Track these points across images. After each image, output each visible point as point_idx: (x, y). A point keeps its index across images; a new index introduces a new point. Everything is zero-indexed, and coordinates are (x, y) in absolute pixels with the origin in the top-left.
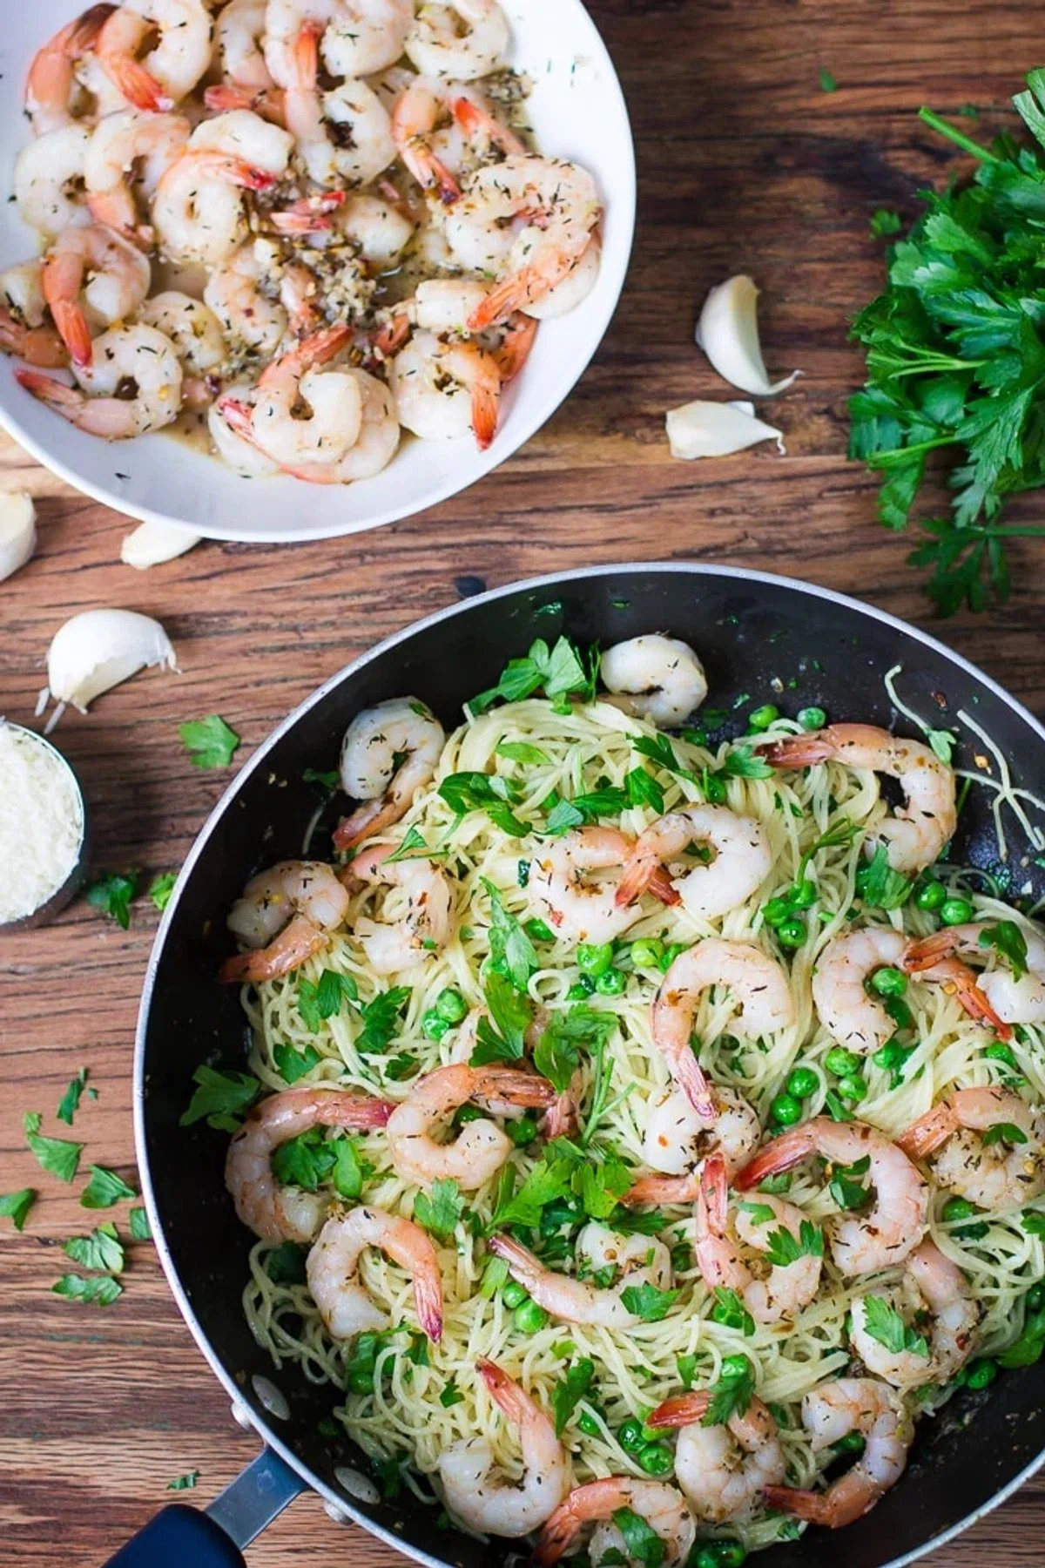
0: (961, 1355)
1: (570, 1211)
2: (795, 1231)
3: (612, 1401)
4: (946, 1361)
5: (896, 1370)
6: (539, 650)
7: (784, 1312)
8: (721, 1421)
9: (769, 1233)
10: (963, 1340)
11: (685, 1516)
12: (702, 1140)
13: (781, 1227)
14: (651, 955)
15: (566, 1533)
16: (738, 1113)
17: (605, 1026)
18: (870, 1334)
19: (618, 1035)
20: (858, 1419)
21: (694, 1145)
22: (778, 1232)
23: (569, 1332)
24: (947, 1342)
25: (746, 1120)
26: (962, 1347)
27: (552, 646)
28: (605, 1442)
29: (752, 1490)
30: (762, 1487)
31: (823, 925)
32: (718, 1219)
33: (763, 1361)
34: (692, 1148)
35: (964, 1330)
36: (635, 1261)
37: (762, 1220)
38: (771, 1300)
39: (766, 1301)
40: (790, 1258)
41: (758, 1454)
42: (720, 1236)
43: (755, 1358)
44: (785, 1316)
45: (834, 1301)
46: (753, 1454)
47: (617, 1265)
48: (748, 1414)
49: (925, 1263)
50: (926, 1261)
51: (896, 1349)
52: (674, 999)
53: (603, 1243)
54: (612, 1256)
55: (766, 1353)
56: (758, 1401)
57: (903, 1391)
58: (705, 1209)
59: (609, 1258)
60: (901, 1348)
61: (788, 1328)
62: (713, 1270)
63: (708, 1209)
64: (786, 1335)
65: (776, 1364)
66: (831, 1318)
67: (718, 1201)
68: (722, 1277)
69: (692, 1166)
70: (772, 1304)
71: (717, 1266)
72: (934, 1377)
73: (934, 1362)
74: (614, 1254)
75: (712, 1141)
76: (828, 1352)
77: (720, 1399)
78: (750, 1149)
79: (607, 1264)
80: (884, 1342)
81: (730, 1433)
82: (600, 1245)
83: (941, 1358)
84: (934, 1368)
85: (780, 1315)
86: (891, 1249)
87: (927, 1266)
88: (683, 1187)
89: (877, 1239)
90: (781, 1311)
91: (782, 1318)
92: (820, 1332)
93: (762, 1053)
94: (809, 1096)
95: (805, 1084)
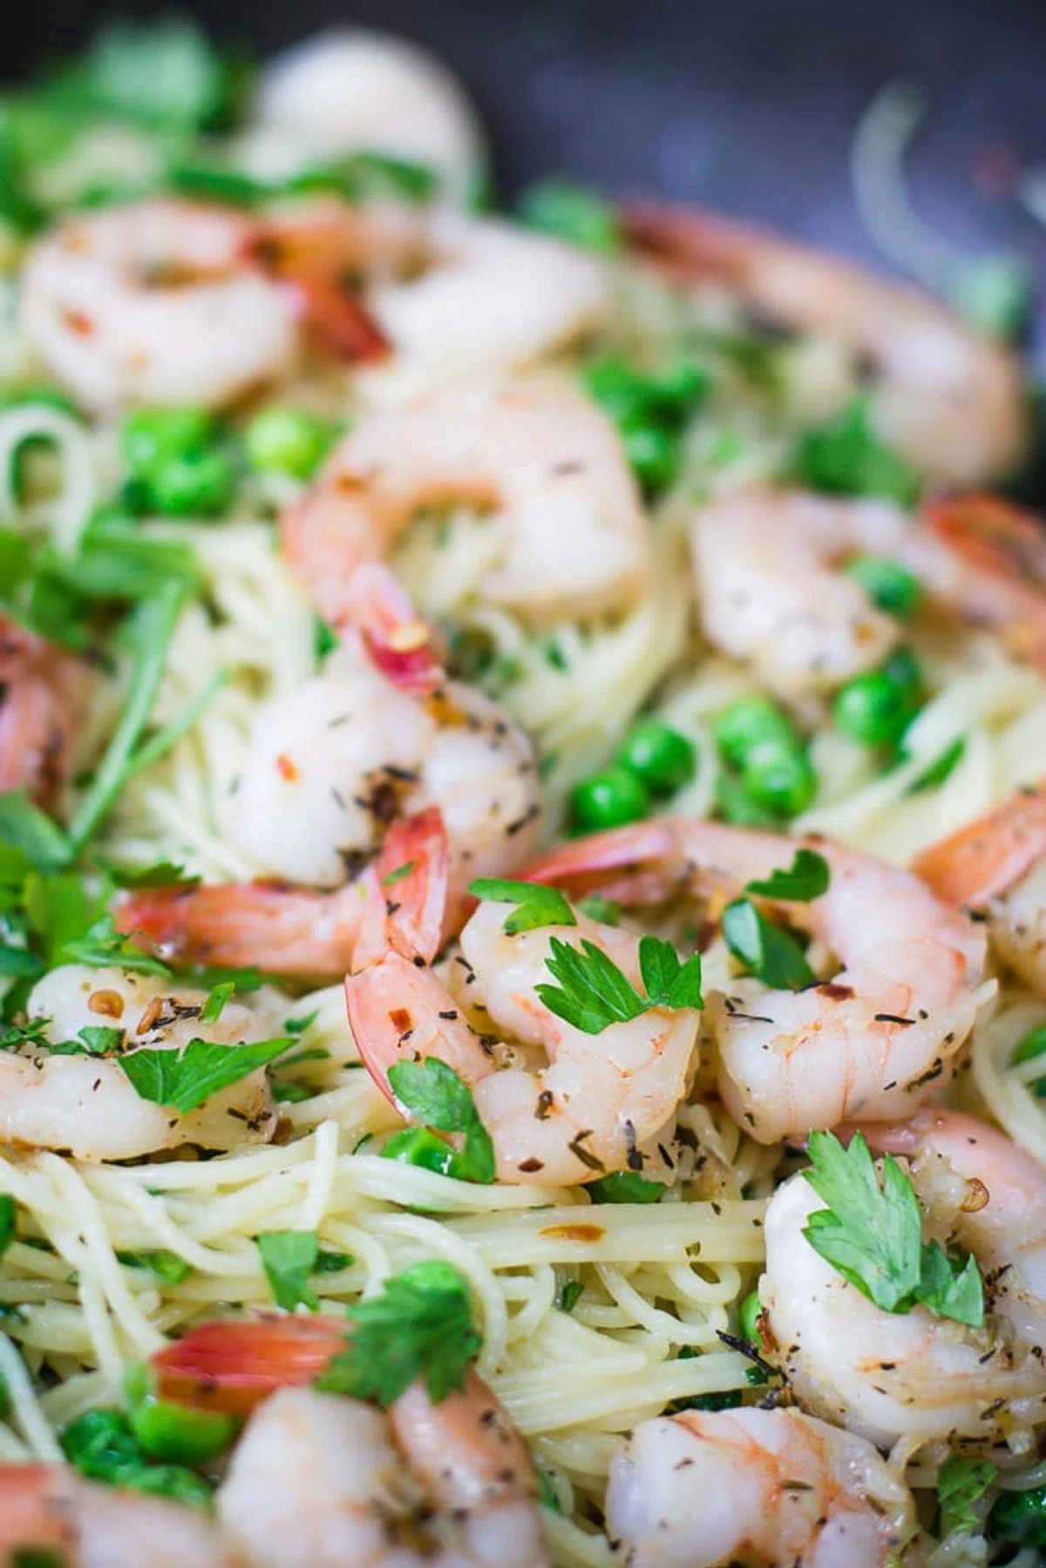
2: (626, 961)
3: (50, 1374)
4: (1031, 1376)
5: (887, 1367)
7: (581, 1136)
8: (376, 1399)
9: (553, 946)
12: (386, 794)
13: (586, 946)
16: (489, 735)
18: (817, 1247)
20: (771, 1508)
21: (367, 798)
22: (580, 952)
28: (19, 1434)
32: (417, 925)
33: (514, 1307)
34: (359, 802)
36: (172, 1002)
37: (538, 922)
38: (546, 1103)
39: (533, 1102)
40: (610, 1018)
41: (474, 1524)
42: (419, 962)
43: (491, 1294)
44: (583, 1144)
45: (717, 1209)
46: (461, 1516)
47: (121, 1034)
48: (454, 1404)
49: (973, 1141)
50: (974, 1137)
51: (893, 1293)
52: (351, 486)
53: (95, 988)
54: (112, 1007)
55: (518, 1287)
56: (485, 1392)
57: (901, 1454)
58: (383, 910)
59: (104, 1012)
60: (908, 1303)
61: (589, 1233)
62: (392, 1034)
63: (392, 908)
64: (578, 1252)
65: (542, 1326)
66: (703, 1257)
67: (420, 890)
68: (415, 1042)
69: (355, 861)
70: (549, 1112)
71: (401, 1020)
72: (997, 1408)
73: (997, 1361)
74: (117, 1004)
75: (413, 805)
76: (686, 1352)
77: (378, 1335)
78: (513, 829)
79: (94, 1025)
80: (853, 1277)
81: (393, 1439)
82: (86, 996)
83: (1016, 1355)
84: (997, 1380)
85: (572, 1140)
86: (888, 1023)
87: (977, 1144)
88: (324, 913)
89: (845, 1006)
90: (575, 1133)
91: (574, 1147)
92: (670, 1309)
93: (554, 671)
94: (666, 791)
95: (657, 746)
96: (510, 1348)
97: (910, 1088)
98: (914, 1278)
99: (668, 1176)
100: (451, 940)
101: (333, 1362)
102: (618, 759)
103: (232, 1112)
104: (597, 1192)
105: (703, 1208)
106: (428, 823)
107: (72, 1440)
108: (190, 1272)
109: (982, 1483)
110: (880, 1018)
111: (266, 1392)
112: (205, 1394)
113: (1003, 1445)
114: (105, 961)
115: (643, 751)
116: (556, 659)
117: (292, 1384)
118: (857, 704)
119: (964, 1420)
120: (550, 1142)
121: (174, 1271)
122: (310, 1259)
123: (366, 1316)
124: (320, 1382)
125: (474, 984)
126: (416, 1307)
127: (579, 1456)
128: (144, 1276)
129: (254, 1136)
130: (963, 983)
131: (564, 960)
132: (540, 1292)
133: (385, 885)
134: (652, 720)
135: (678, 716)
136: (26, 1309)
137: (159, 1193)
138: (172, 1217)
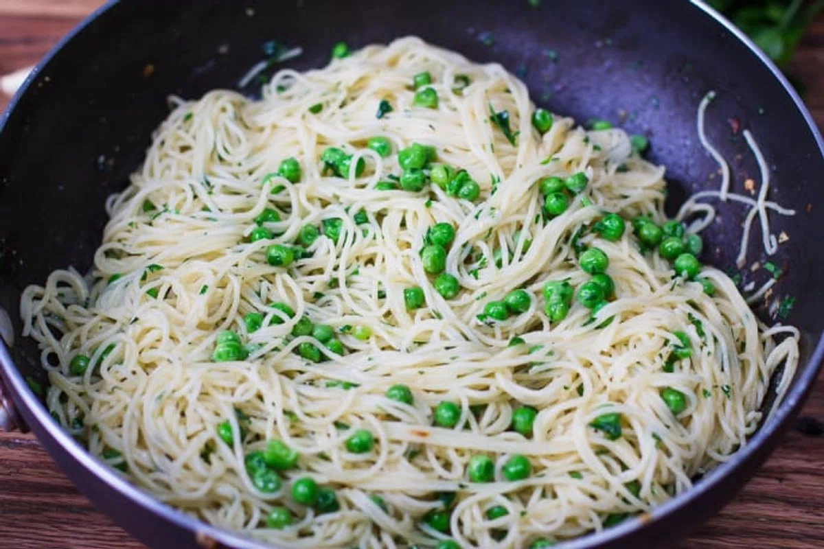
3: (258, 437)
14: (445, 173)
19: (398, 226)
28: (233, 452)
33: (391, 452)
43: (385, 447)
55: (395, 447)
61: (423, 434)
92: (447, 466)
93: (496, 268)
94: (518, 313)
95: (518, 297)
96: (386, 463)
102: (503, 300)
107: (248, 459)
108: (299, 421)
115: (512, 299)
116: (499, 264)
121: (295, 419)
128: (288, 419)
132: (400, 450)
134: (523, 290)
135: (530, 290)
136: (252, 419)
137: (299, 394)
138: (300, 403)
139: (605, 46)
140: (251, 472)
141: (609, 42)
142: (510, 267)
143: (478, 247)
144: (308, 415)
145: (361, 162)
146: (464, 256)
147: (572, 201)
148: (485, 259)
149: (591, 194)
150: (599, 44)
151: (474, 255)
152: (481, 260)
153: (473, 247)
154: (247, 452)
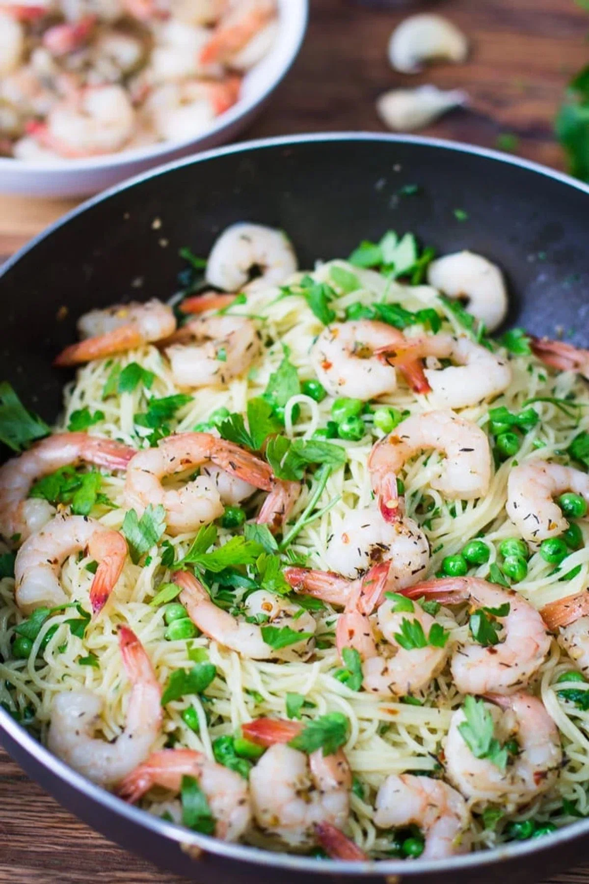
0: (532, 787)
1: (249, 579)
2: (427, 628)
3: (221, 720)
4: (519, 787)
5: (472, 775)
6: (390, 240)
7: (393, 684)
8: (306, 752)
9: (404, 619)
10: (541, 776)
11: (242, 802)
12: (377, 553)
13: (415, 621)
14: (390, 416)
15: (135, 791)
16: (415, 539)
17: (334, 460)
18: (461, 732)
19: (341, 473)
20: (423, 810)
21: (370, 553)
22: (412, 622)
23: (207, 647)
24: (526, 773)
25: (419, 548)
26: (537, 782)
27: (400, 238)
28: (200, 738)
29: (309, 820)
30: (319, 821)
31: (535, 448)
32: (367, 602)
33: (362, 731)
34: (367, 553)
35: (543, 769)
36: (284, 611)
37: (402, 610)
38: (386, 670)
39: (382, 669)
40: (414, 646)
41: (326, 795)
42: (364, 615)
43: (355, 725)
44: (393, 687)
45: (439, 711)
46: (322, 792)
47: (269, 617)
48: (331, 758)
49: (529, 707)
50: (530, 705)
51: (479, 752)
52: (396, 441)
53: (266, 601)
54: (268, 608)
55: (365, 725)
56: (344, 756)
57: (471, 802)
58: (360, 593)
59: (265, 609)
60: (483, 757)
61: (393, 712)
62: (347, 636)
63: (362, 594)
64: (389, 718)
65: (370, 739)
66: (432, 726)
67: (372, 590)
68: (352, 642)
69: (362, 572)
70: (386, 674)
71: (351, 633)
72: (504, 795)
73: (508, 780)
74: (270, 607)
75: (386, 557)
76: (420, 755)
77: (311, 732)
78: (414, 572)
79: (261, 613)
80: (469, 745)
81: (308, 765)
82: (262, 602)
83: (516, 780)
84: (506, 786)
85: (389, 684)
86: (503, 666)
87: (529, 709)
88: (347, 587)
89: (494, 657)
90: (391, 682)
91: (389, 687)
92: (419, 740)
93: (451, 517)
94: (478, 565)
95: (477, 549)
96: (359, 742)
97: (509, 686)
98: (486, 748)
99: (423, 700)
100: (375, 610)
101: (297, 737)
102: (461, 553)
103: (294, 651)
104: (402, 700)
105: (435, 710)
106: (385, 567)
107: (215, 745)
108: (263, 700)
109: (498, 816)
110: (502, 664)
111: (274, 742)
112: (256, 740)
113: (505, 806)
114: (272, 592)
115: (471, 551)
116: (453, 513)
117: (281, 742)
118: (547, 549)
119: (493, 796)
120: (382, 683)
121: (260, 699)
122: (301, 703)
123: (311, 725)
124: (291, 744)
125: (379, 625)
126: (326, 725)
127: (373, 780)
128: (250, 699)
129: (300, 659)
130: (535, 656)
131: (406, 625)
132: (372, 728)
133: (363, 585)
134: (480, 539)
135: (487, 540)
136: (214, 700)
137: (262, 672)
138: (263, 681)
139: (538, 260)
140: (220, 760)
141: (541, 255)
142: (464, 515)
143: (430, 497)
144: (273, 694)
145: (296, 409)
146: (415, 506)
147: (523, 438)
148: (438, 508)
149: (542, 429)
150: (531, 258)
151: (425, 504)
152: (434, 510)
153: (422, 496)
154: (214, 738)
